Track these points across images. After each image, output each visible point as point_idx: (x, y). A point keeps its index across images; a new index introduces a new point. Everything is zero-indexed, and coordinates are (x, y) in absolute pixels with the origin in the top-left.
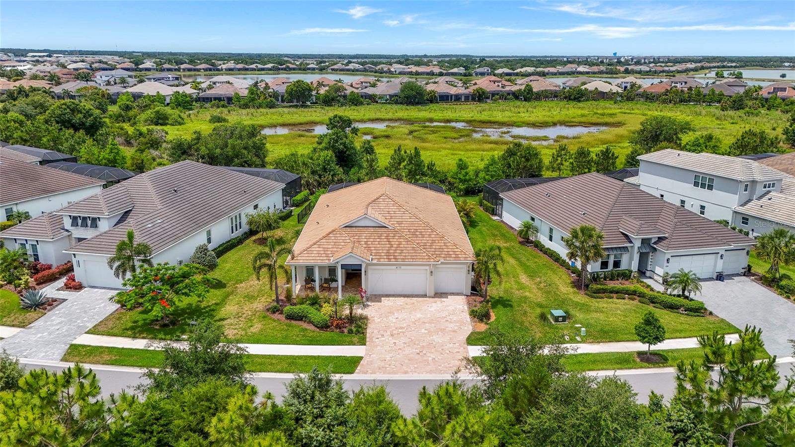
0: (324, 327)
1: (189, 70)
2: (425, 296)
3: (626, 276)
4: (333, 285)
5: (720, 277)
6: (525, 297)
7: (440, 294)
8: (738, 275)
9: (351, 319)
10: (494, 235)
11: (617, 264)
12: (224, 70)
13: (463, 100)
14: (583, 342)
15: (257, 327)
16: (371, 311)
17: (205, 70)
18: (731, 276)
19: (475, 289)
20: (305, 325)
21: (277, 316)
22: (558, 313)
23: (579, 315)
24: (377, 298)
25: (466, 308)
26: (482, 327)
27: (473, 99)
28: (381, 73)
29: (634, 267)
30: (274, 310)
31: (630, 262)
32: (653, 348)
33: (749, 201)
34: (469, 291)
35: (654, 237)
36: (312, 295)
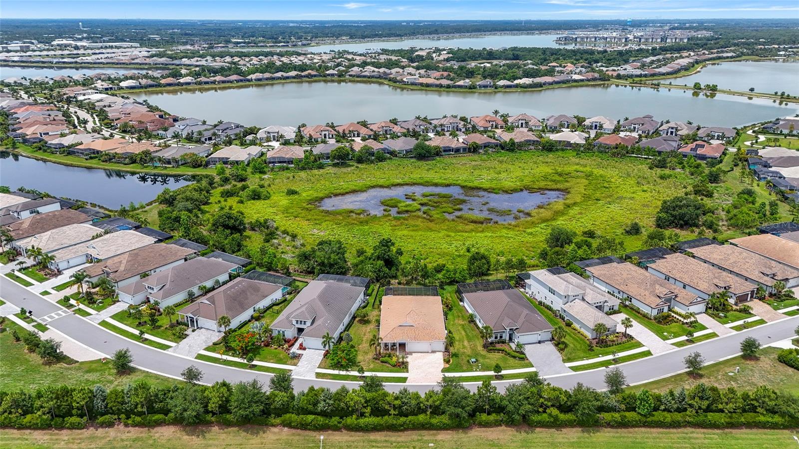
0: (394, 366)
1: (223, 82)
2: (428, 352)
3: (504, 342)
4: (395, 347)
5: (539, 342)
6: (464, 352)
7: (433, 352)
8: (548, 341)
9: (403, 363)
10: (459, 316)
11: (501, 337)
12: (254, 81)
13: (461, 152)
14: (479, 371)
15: (372, 366)
16: (409, 359)
17: (237, 81)
18: (544, 342)
19: (447, 350)
20: (388, 365)
21: (377, 361)
22: (473, 360)
23: (481, 360)
24: (411, 353)
25: (442, 357)
26: (447, 366)
27: (470, 151)
28: (395, 82)
29: (508, 338)
30: (376, 359)
31: (506, 337)
32: (499, 374)
33: (568, 302)
34: (444, 350)
35: (515, 328)
36: (388, 352)
